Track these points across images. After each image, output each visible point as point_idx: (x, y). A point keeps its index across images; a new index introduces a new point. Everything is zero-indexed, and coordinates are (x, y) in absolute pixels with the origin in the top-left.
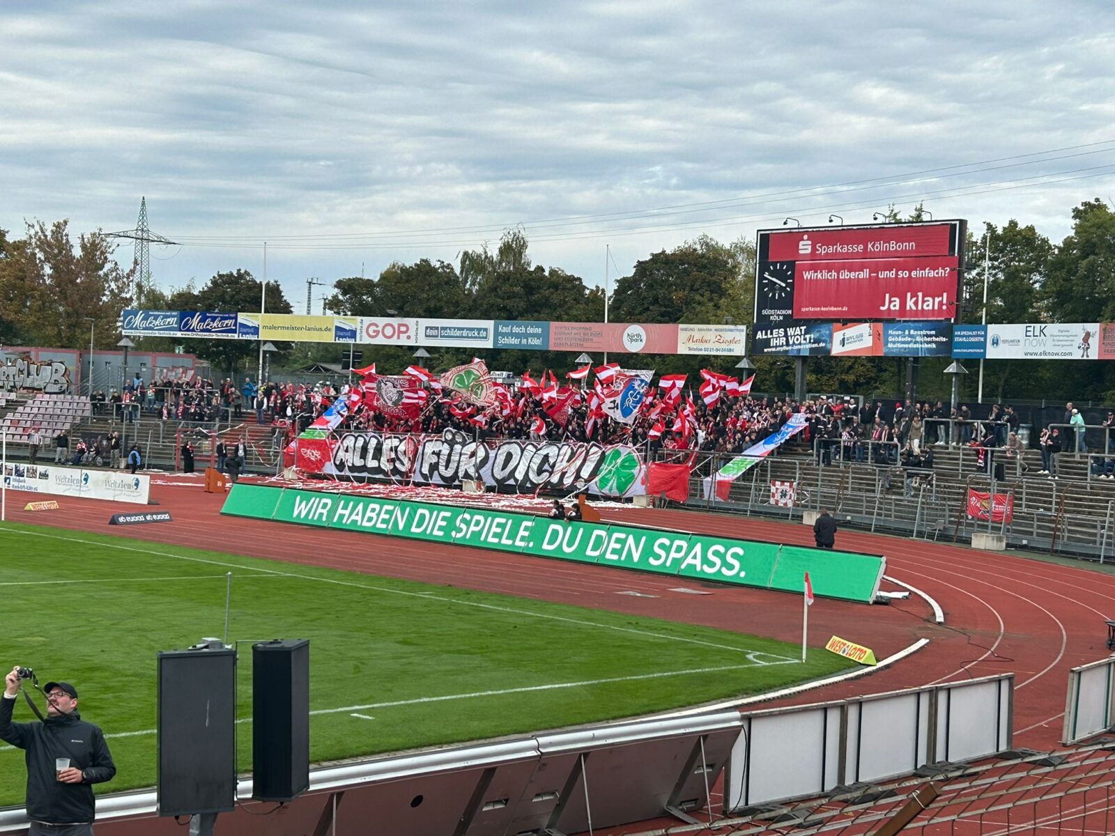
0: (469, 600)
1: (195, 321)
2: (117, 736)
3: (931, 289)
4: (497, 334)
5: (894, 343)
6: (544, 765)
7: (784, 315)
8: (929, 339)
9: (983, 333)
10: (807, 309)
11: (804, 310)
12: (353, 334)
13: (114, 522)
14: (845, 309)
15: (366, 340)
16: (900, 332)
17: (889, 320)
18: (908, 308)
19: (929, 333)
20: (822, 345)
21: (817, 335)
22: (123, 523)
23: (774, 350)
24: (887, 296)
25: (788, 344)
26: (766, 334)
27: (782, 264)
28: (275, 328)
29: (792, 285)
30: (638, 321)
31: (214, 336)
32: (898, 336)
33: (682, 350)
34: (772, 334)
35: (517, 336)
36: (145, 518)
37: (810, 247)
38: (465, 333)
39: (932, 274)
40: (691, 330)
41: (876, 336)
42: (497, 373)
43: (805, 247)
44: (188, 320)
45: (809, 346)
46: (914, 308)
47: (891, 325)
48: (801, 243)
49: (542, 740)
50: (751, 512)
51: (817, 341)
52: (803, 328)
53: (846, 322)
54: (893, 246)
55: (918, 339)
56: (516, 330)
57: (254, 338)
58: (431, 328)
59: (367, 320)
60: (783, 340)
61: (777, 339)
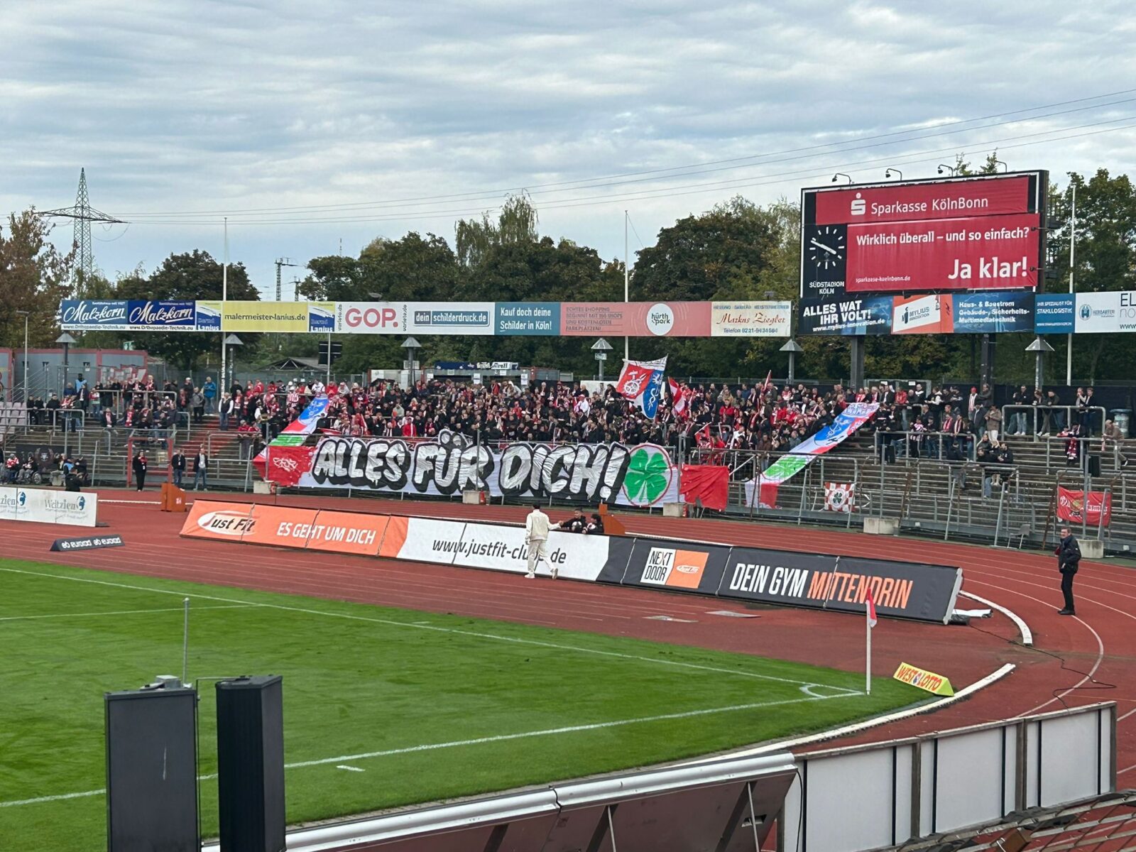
0: (472, 630)
1: (146, 312)
2: (65, 797)
3: (1008, 252)
4: (499, 318)
5: (966, 317)
6: (564, 820)
7: (836, 288)
8: (1007, 312)
9: (1071, 303)
10: (862, 280)
11: (859, 281)
12: (330, 322)
13: (56, 548)
14: (908, 278)
15: (346, 329)
16: (973, 305)
17: (960, 291)
18: (981, 276)
19: (1007, 304)
20: (881, 321)
21: (875, 310)
22: (67, 550)
23: (824, 329)
24: (957, 262)
25: (840, 322)
26: (815, 311)
27: (832, 228)
28: (239, 317)
29: (843, 253)
30: (664, 300)
31: (169, 329)
32: (970, 309)
33: (717, 331)
34: (821, 310)
35: (522, 319)
36: (93, 543)
37: (864, 208)
38: (461, 318)
39: (1009, 235)
40: (729, 307)
41: (945, 309)
42: (500, 363)
43: (858, 207)
44: (138, 311)
45: (865, 323)
46: (988, 276)
47: (962, 296)
48: (854, 202)
49: (560, 791)
50: (803, 519)
51: (875, 317)
52: (858, 302)
53: (909, 294)
54: (962, 203)
55: (995, 312)
56: (520, 313)
57: (215, 329)
58: (422, 313)
59: (347, 305)
60: (835, 318)
61: (828, 316)
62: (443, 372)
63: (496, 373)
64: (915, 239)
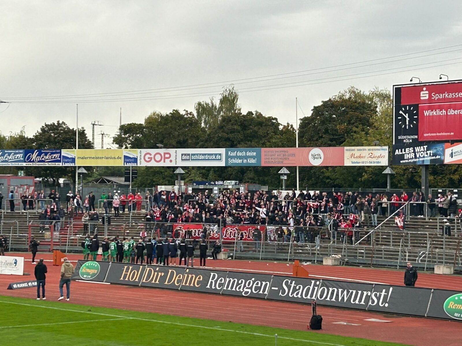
1: (34, 156)
4: (227, 157)
7: (413, 139)
10: (427, 135)
11: (425, 135)
12: (135, 160)
13: (10, 288)
14: (452, 134)
15: (144, 164)
20: (438, 157)
21: (435, 151)
22: (16, 288)
23: (407, 161)
25: (416, 157)
26: (401, 151)
27: (410, 106)
28: (85, 158)
29: (417, 120)
30: (316, 146)
31: (47, 165)
33: (348, 163)
34: (405, 151)
35: (240, 158)
36: (28, 285)
37: (427, 95)
38: (207, 157)
40: (354, 150)
42: (228, 182)
43: (424, 95)
44: (30, 155)
45: (430, 158)
48: (422, 93)
50: (400, 266)
51: (435, 155)
52: (425, 147)
53: (453, 142)
56: (239, 154)
57: (72, 165)
58: (185, 155)
59: (144, 151)
60: (413, 155)
61: (409, 154)
62: (197, 187)
63: (226, 187)
64: (456, 112)
